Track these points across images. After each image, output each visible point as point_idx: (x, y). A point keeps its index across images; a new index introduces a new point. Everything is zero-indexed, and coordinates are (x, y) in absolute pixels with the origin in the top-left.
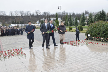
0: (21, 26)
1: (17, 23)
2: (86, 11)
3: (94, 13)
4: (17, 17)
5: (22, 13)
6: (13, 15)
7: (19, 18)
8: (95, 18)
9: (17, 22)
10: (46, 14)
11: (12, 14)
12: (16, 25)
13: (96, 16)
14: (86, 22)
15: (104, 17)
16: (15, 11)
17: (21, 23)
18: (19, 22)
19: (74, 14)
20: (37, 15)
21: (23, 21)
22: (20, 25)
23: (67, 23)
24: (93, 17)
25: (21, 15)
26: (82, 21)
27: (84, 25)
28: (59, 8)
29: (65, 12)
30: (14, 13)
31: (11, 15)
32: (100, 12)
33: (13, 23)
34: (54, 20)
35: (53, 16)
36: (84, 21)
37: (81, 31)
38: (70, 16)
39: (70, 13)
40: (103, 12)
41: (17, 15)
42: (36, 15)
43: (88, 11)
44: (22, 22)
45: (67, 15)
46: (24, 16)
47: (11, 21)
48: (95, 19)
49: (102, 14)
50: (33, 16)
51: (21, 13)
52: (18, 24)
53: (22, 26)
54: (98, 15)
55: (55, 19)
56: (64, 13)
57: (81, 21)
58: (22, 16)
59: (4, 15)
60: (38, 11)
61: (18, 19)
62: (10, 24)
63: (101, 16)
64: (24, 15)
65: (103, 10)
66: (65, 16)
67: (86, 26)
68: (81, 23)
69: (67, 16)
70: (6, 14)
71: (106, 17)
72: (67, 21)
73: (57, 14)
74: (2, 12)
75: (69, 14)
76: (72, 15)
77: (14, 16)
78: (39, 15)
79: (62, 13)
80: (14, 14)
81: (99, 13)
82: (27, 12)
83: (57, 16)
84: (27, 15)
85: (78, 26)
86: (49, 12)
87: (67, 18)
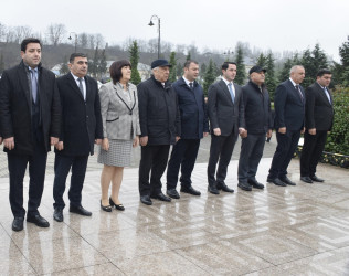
8: (284, 74)
10: (89, 43)
20: (55, 43)
32: (307, 53)
35: (115, 51)
39: (179, 47)
40: (316, 53)
42: (50, 43)
45: (173, 54)
49: (309, 58)
60: (60, 27)
65: (317, 47)
69: (173, 58)
76: (186, 53)
78: (62, 45)
79: (150, 44)
81: (300, 57)
82: (18, 29)
84: (17, 40)
86: (99, 35)
87: (173, 63)
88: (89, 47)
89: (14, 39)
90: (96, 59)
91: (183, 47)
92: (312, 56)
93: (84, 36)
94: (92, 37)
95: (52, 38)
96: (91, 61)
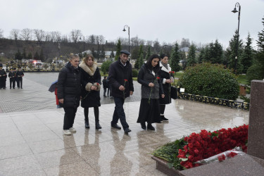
0: (37, 64)
1: (28, 58)
2: (183, 39)
4: (28, 42)
5: (40, 35)
6: (18, 39)
7: (33, 46)
8: (201, 56)
9: (27, 55)
10: (96, 41)
11: (16, 36)
13: (202, 52)
14: (181, 64)
15: (219, 56)
16: (25, 30)
17: (36, 59)
18: (33, 56)
19: (157, 44)
20: (75, 41)
21: (42, 54)
23: (141, 63)
24: (197, 54)
25: (37, 40)
26: (173, 62)
27: (177, 69)
28: (124, 30)
29: (137, 38)
30: (21, 33)
31: (13, 39)
32: (211, 45)
33: (18, 57)
34: (112, 54)
35: (109, 46)
36: (178, 61)
38: (149, 47)
39: (149, 42)
40: (216, 45)
41: (29, 39)
42: (72, 41)
43: (188, 40)
44: (39, 55)
45: (142, 46)
46: (44, 43)
47: (12, 52)
48: (201, 58)
49: (214, 48)
50: (65, 43)
51: (37, 35)
52: (31, 60)
53: (41, 64)
54: (207, 51)
55: (115, 52)
56: (136, 42)
58: (39, 42)
60: (78, 32)
61: (31, 47)
62: (10, 58)
63: (212, 52)
64: (44, 40)
65: (216, 41)
66: (136, 47)
67: (181, 72)
69: (141, 49)
70: (3, 34)
71: (223, 55)
72: (141, 60)
73: (119, 41)
75: (145, 44)
76: (153, 46)
77: (21, 41)
78: (79, 42)
79: (132, 41)
80: (21, 36)
81: (209, 47)
82: (52, 33)
83: (118, 47)
84: (52, 40)
86: (101, 36)
87: (141, 52)
88: (96, 43)
89: (50, 40)
90: (98, 50)
91: (151, 42)
92: (214, 46)
93: (93, 37)
94: (97, 37)
95: (73, 38)
96: (96, 51)
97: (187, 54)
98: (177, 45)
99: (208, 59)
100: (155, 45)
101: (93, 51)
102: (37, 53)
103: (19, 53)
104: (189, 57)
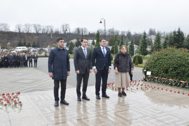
0: (33, 51)
1: (28, 46)
2: (150, 29)
3: (164, 33)
4: (28, 34)
5: (38, 28)
6: (21, 31)
8: (165, 42)
9: (27, 44)
10: (81, 32)
11: (19, 29)
12: (25, 48)
13: (166, 39)
14: (149, 49)
15: (182, 41)
16: (26, 25)
17: (34, 46)
18: (32, 45)
19: (129, 34)
20: (65, 33)
21: (38, 43)
22: (32, 49)
23: (116, 49)
24: (162, 41)
25: (35, 32)
26: (142, 47)
27: (145, 53)
28: (101, 22)
29: (113, 29)
30: (23, 27)
31: (18, 31)
32: (174, 32)
33: (20, 45)
35: (91, 36)
36: (146, 47)
37: (139, 65)
38: (123, 36)
39: (123, 32)
40: (179, 32)
41: (30, 32)
42: (62, 33)
43: (155, 30)
44: (36, 43)
46: (41, 34)
47: (16, 42)
48: (165, 44)
49: (177, 35)
50: (57, 34)
51: (36, 29)
52: (30, 48)
53: (36, 51)
54: (171, 37)
55: (95, 41)
56: (113, 32)
57: (140, 46)
58: (37, 34)
59: (6, 31)
60: (67, 25)
61: (31, 38)
62: (14, 46)
63: (175, 39)
64: (41, 32)
65: (179, 29)
66: (113, 36)
67: (148, 56)
68: (141, 50)
69: (116, 37)
70: (9, 28)
71: (185, 41)
72: (116, 46)
73: (98, 32)
74: (3, 24)
75: (120, 34)
76: (126, 35)
77: (23, 33)
78: (68, 34)
79: (109, 31)
80: (23, 30)
81: (173, 34)
82: (47, 27)
83: (98, 36)
84: (47, 32)
85: (135, 55)
86: (85, 28)
87: (116, 40)
88: (81, 34)
89: (46, 32)
91: (124, 32)
92: (177, 33)
93: (78, 29)
94: (82, 29)
95: (64, 30)
96: (80, 40)
97: (153, 41)
98: (145, 33)
99: (172, 44)
100: (127, 35)
101: (78, 40)
102: (34, 42)
103: (21, 43)
104: (155, 43)
